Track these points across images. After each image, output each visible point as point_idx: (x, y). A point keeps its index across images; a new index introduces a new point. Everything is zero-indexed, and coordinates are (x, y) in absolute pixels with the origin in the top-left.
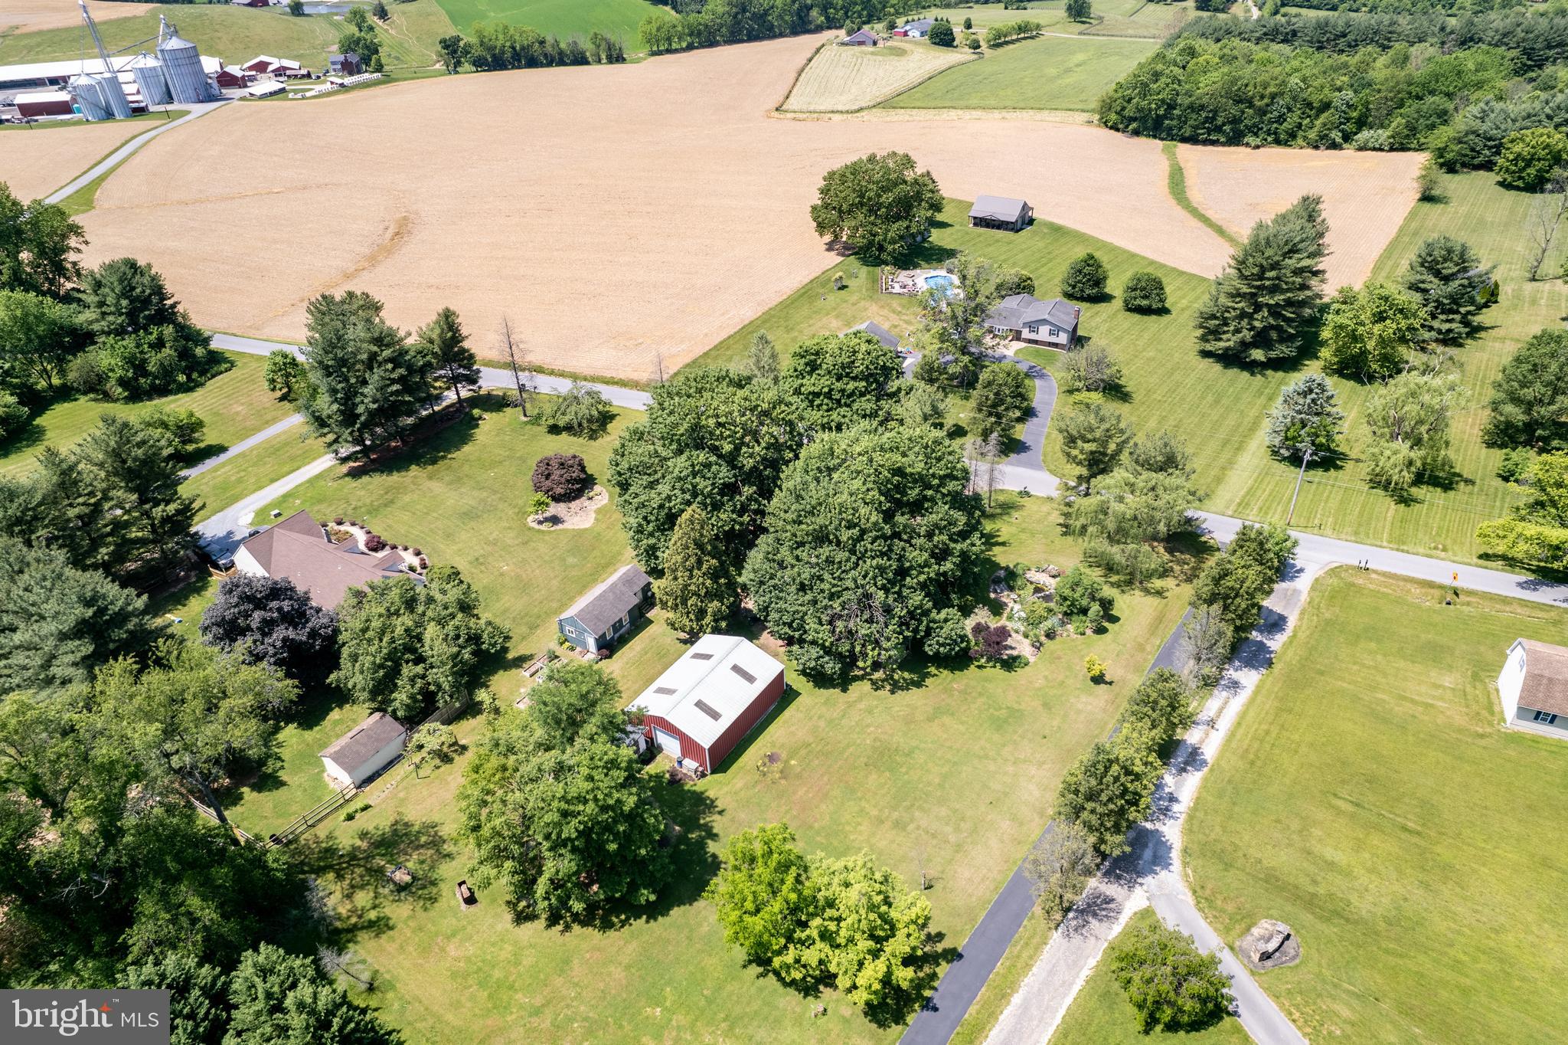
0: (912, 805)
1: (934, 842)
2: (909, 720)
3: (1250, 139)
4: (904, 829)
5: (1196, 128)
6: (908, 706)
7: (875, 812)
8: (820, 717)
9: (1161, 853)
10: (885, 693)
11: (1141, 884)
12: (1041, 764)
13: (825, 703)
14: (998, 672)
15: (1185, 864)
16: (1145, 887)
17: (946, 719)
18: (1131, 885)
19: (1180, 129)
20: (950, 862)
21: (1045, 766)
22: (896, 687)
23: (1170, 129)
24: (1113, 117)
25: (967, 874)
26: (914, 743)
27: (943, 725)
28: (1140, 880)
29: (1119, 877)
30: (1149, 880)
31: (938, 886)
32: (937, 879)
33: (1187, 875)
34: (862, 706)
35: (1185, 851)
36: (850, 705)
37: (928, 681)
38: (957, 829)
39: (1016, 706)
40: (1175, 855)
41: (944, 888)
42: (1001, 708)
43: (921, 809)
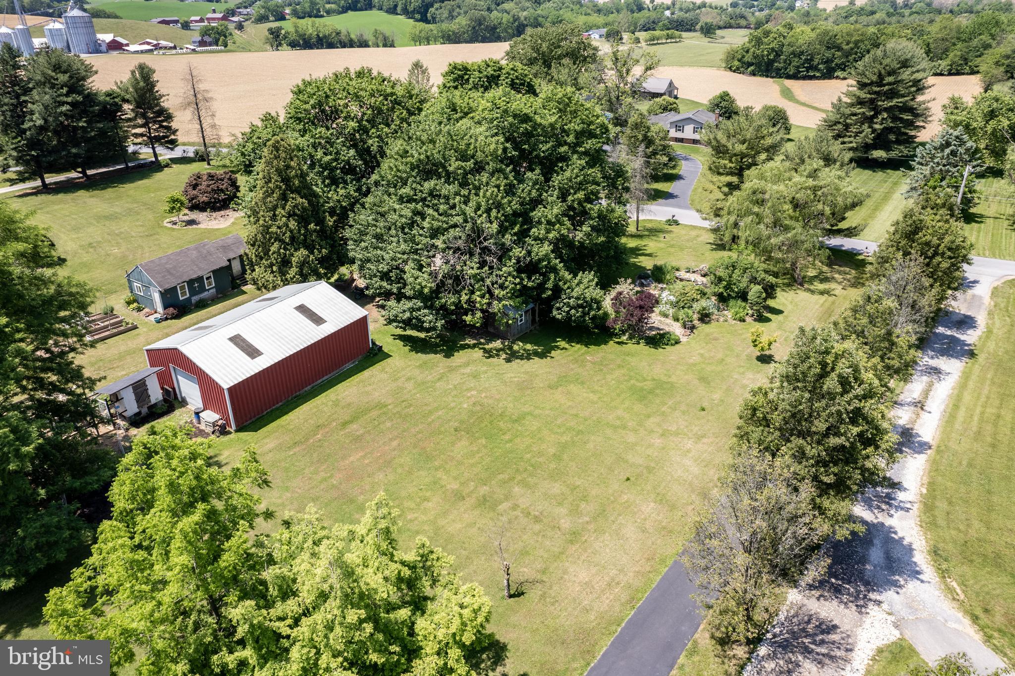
0: (512, 479)
1: (537, 527)
2: (523, 387)
3: (839, 73)
4: (493, 508)
5: (798, 67)
6: (526, 373)
7: (455, 486)
8: (409, 379)
9: (896, 553)
10: (499, 361)
11: (879, 603)
12: (699, 438)
13: (420, 366)
14: (642, 347)
15: (943, 574)
16: (885, 606)
17: (574, 388)
18: (861, 603)
19: (786, 69)
20: (557, 557)
21: (705, 440)
22: (513, 356)
23: (779, 69)
24: (736, 63)
25: (583, 575)
26: (526, 409)
27: (569, 393)
28: (873, 596)
29: (837, 591)
30: (888, 596)
31: (533, 594)
32: (534, 582)
33: (951, 590)
34: (468, 370)
35: (935, 552)
36: (452, 369)
37: (553, 353)
38: (575, 511)
39: (664, 379)
40: (921, 558)
41: (543, 596)
42: (645, 380)
43: (524, 484)
